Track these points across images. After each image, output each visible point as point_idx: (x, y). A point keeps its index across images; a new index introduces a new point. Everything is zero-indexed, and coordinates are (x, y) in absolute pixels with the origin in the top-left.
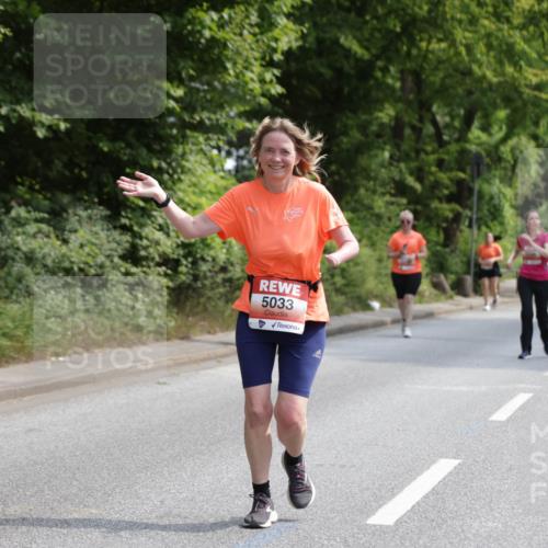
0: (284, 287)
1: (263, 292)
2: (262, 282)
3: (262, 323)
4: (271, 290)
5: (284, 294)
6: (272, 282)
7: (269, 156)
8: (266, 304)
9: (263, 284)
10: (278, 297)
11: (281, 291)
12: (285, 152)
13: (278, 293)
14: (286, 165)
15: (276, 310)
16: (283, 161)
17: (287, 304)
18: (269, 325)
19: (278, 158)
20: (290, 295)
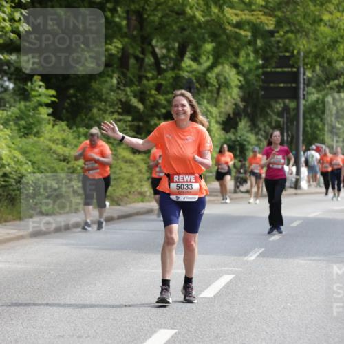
0: (187, 178)
1: (176, 182)
2: (175, 177)
3: (178, 198)
4: (180, 180)
5: (187, 182)
6: (180, 176)
7: (176, 109)
8: (178, 188)
9: (176, 178)
10: (184, 184)
11: (185, 180)
12: (183, 106)
13: (184, 182)
14: (185, 112)
15: (184, 190)
16: (183, 110)
17: (189, 187)
18: (182, 198)
19: (180, 109)
20: (190, 182)
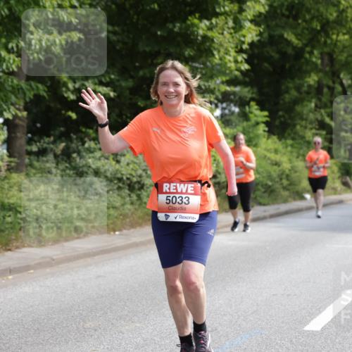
0: (181, 187)
1: (166, 193)
2: (165, 185)
3: (167, 216)
4: (172, 191)
5: (182, 193)
6: (172, 184)
7: (165, 89)
8: (169, 201)
9: (166, 187)
10: (177, 196)
11: (179, 190)
12: (176, 85)
13: (177, 193)
14: (178, 94)
15: (177, 205)
16: (176, 91)
17: (184, 200)
18: (173, 217)
19: (172, 90)
20: (186, 193)
